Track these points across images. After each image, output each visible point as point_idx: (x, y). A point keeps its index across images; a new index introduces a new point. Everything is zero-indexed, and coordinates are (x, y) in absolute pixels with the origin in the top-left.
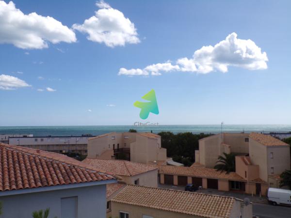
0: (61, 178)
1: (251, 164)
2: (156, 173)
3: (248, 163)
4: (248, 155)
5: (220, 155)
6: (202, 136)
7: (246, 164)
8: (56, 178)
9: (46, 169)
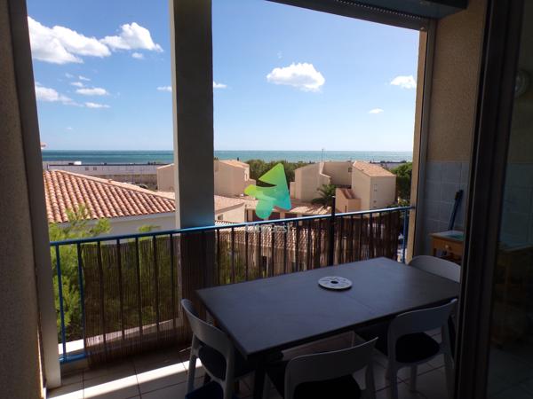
0: (143, 208)
1: (353, 197)
2: (243, 208)
3: (350, 196)
4: (350, 188)
5: (318, 186)
6: (300, 165)
7: (347, 197)
8: (137, 208)
9: (125, 199)
